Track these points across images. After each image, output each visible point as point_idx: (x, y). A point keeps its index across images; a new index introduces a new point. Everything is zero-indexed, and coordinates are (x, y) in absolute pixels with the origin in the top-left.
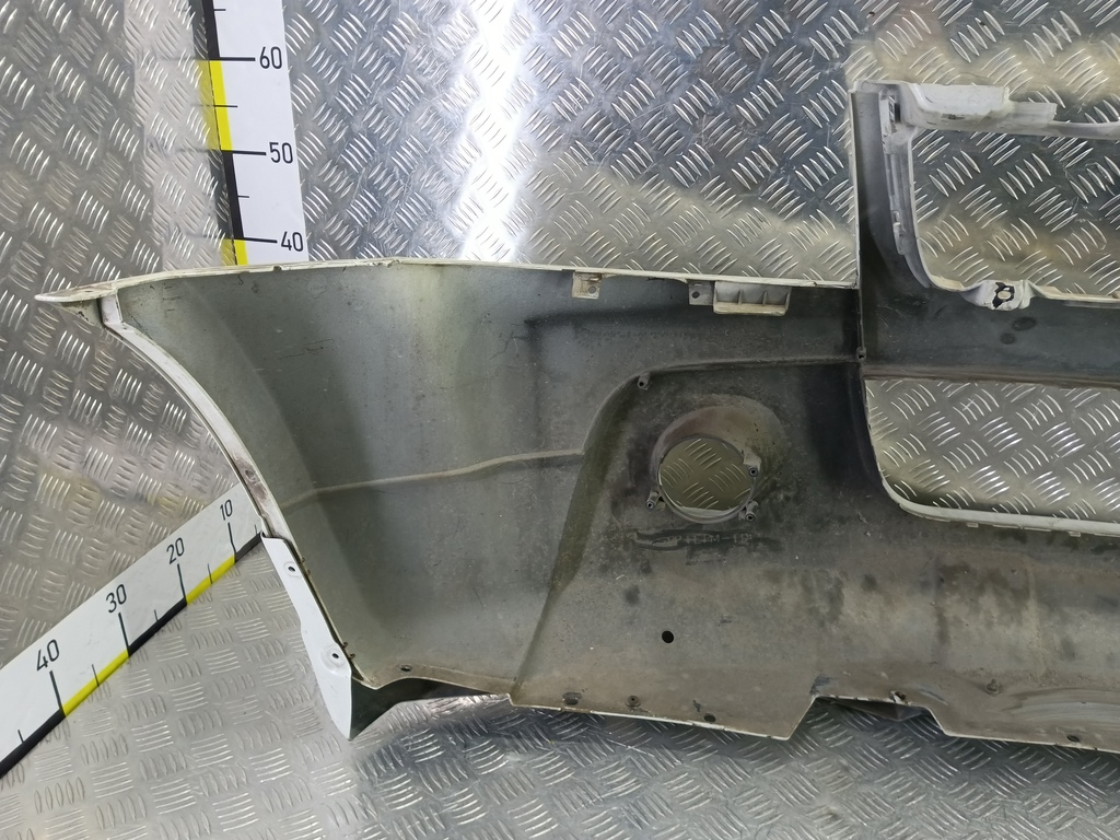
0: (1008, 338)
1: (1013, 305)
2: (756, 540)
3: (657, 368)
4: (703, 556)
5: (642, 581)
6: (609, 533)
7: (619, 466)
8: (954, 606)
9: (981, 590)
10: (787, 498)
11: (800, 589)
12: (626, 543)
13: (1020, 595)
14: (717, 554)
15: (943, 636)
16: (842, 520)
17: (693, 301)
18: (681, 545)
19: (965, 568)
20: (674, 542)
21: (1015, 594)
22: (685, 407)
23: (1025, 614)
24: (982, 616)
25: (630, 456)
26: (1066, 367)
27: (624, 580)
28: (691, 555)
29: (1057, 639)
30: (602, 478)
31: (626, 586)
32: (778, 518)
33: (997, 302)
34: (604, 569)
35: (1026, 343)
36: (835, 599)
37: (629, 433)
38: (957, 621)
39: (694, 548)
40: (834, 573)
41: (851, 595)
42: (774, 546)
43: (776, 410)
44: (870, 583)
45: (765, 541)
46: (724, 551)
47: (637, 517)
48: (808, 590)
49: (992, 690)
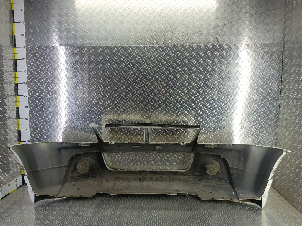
0: (118, 148)
1: (112, 143)
2: (92, 176)
3: (76, 154)
4: (85, 179)
5: (76, 183)
6: (71, 177)
7: (72, 167)
8: (117, 182)
9: (120, 180)
10: (96, 170)
11: (97, 182)
12: (74, 178)
13: (125, 180)
14: (87, 179)
15: (114, 186)
16: (104, 173)
17: (78, 145)
18: (82, 178)
19: (119, 177)
20: (80, 177)
21: (124, 179)
22: (81, 159)
23: (125, 182)
24: (120, 183)
25: (74, 166)
26: (125, 150)
27: (73, 183)
28: (83, 179)
29: (128, 184)
30: (70, 169)
31: (74, 183)
32: (95, 173)
33: (110, 143)
34: (71, 182)
35: (120, 148)
36: (102, 183)
37: (74, 163)
38: (117, 183)
39: (83, 178)
40: (102, 180)
41: (104, 182)
42: (95, 177)
43: (93, 159)
44: (107, 181)
45: (93, 176)
46: (88, 178)
47: (75, 174)
48: (98, 182)
49: (118, 190)
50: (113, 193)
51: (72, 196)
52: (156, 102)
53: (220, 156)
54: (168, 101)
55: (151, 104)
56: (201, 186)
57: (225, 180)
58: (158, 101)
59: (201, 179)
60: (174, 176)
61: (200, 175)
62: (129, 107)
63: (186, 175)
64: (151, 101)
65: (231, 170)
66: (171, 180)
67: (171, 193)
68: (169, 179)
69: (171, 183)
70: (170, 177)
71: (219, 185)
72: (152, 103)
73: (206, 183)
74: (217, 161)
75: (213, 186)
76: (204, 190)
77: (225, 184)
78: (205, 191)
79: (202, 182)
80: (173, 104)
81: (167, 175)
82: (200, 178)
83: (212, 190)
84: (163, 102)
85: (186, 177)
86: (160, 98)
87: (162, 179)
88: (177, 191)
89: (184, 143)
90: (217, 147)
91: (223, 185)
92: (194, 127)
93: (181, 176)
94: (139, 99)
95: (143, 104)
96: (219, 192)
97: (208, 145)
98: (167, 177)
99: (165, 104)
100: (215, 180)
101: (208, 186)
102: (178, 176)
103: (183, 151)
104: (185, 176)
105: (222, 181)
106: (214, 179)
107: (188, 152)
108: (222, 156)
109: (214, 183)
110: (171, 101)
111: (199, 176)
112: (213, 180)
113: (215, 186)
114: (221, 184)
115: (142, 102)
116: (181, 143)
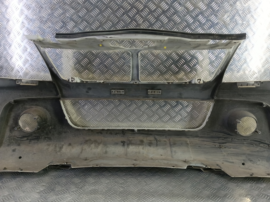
0: (87, 92)
1: (75, 81)
2: (45, 138)
3: (15, 99)
4: (33, 142)
5: (17, 147)
6: (9, 137)
7: (11, 122)
8: (85, 147)
9: (92, 143)
10: (52, 128)
11: (54, 147)
12: (14, 139)
13: (99, 144)
14: (36, 141)
15: (81, 152)
16: (65, 132)
17: (17, 83)
18: (28, 139)
19: (90, 140)
20: (26, 139)
21: (97, 143)
22: (25, 109)
23: (99, 147)
24: (90, 148)
25: (14, 119)
26: (99, 97)
27: (12, 147)
28: (30, 141)
29: (104, 151)
30: (7, 125)
31: (13, 148)
32: (50, 133)
33: (72, 81)
34: (8, 145)
35: (91, 93)
36: (61, 148)
37: (13, 115)
38: (85, 149)
39: (31, 140)
40: (62, 143)
41: (64, 147)
42: (50, 139)
43: (47, 109)
44: (70, 144)
45: (47, 138)
46: (38, 141)
47: (16, 133)
48: (56, 147)
49: (86, 160)
50: (78, 166)
51: (5, 169)
52: (151, 12)
53: (262, 104)
54: (172, 10)
55: (142, 17)
56: (225, 153)
57: (265, 144)
58: (155, 10)
59: (223, 143)
60: (177, 139)
61: (221, 137)
62: (106, 22)
63: (197, 136)
64: (142, 11)
66: (173, 145)
67: (177, 165)
68: (170, 143)
69: (174, 149)
70: (171, 139)
71: (255, 152)
72: (144, 14)
73: (232, 149)
74: (253, 113)
75: (244, 154)
76: (231, 161)
77: (265, 151)
78: (233, 163)
79: (225, 148)
80: (179, 17)
81: (166, 137)
82: (221, 141)
83: (244, 160)
84: (164, 12)
85: (196, 140)
86: (158, 6)
87: (158, 142)
88: (185, 162)
89: (200, 80)
90: (259, 86)
91: (262, 151)
92: (233, 38)
93: (188, 138)
94: (122, 7)
95: (129, 17)
96: (258, 163)
97: (242, 84)
98: (165, 140)
99: (167, 17)
100: (247, 145)
101: (237, 155)
102: (184, 139)
103: (194, 98)
104: (195, 139)
105: (261, 145)
106: (245, 143)
107: (203, 99)
109: (245, 149)
110: (176, 12)
111: (219, 137)
112: (244, 144)
113: (249, 155)
114: (258, 151)
115: (126, 13)
116: (197, 80)
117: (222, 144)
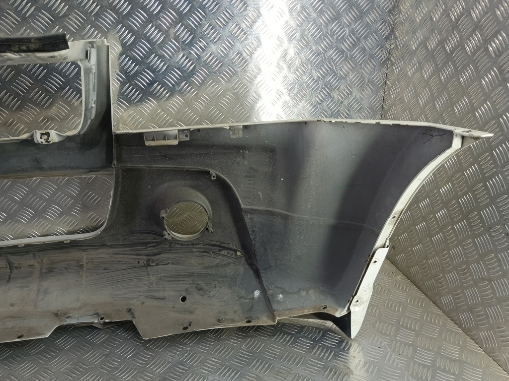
53: (208, 173)
56: (153, 278)
57: (230, 249)
59: (155, 255)
60: (59, 256)
61: (149, 243)
63: (103, 246)
65: (247, 218)
66: (49, 271)
67: (30, 331)
68: (41, 269)
69: (45, 284)
70: (45, 260)
71: (211, 267)
73: (170, 266)
74: (202, 191)
75: (190, 275)
76: (161, 294)
77: (229, 264)
78: (163, 299)
79: (158, 264)
81: (35, 256)
82: (150, 250)
83: (186, 290)
85: (103, 254)
87: (15, 271)
89: (48, 134)
91: (225, 265)
93: (85, 250)
96: (212, 294)
98: (32, 262)
100: (198, 254)
101: (176, 278)
102: (76, 254)
104: (100, 251)
105: (222, 252)
106: (195, 250)
108: (213, 172)
109: (195, 262)
111: (146, 244)
112: (192, 252)
113: (200, 275)
114: (217, 266)
116: (38, 136)
117: (153, 258)
